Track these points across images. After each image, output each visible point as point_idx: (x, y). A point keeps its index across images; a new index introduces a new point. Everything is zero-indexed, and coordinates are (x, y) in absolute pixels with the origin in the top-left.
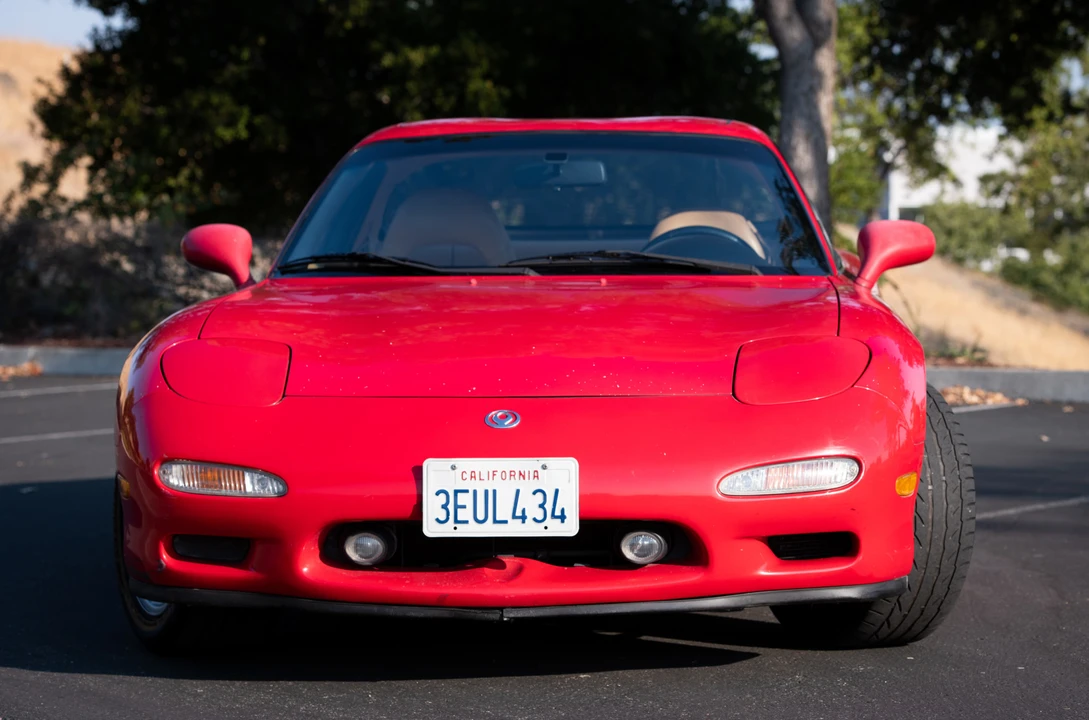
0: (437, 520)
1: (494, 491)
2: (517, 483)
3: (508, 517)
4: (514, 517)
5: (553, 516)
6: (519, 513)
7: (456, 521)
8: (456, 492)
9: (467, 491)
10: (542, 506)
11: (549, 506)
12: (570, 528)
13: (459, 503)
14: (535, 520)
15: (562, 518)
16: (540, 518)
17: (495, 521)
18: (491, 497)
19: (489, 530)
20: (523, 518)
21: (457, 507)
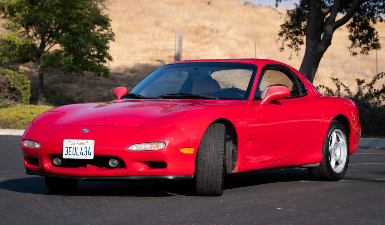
0: (65, 154)
2: (82, 146)
3: (79, 154)
4: (81, 154)
5: (88, 154)
7: (69, 155)
9: (72, 147)
10: (86, 151)
11: (87, 152)
12: (91, 157)
13: (70, 150)
14: (85, 155)
15: (90, 154)
17: (77, 155)
20: (82, 154)
21: (69, 151)
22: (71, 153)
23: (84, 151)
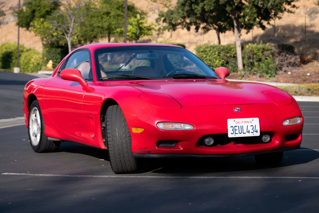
0: (231, 133)
1: (243, 126)
2: (247, 124)
3: (246, 132)
4: (247, 132)
5: (255, 131)
6: (248, 131)
7: (235, 134)
8: (235, 126)
10: (253, 129)
11: (254, 129)
14: (251, 132)
15: (257, 132)
16: (252, 132)
17: (243, 133)
18: (242, 127)
19: (242, 135)
20: (249, 132)
21: (235, 130)
22: (237, 132)
23: (250, 129)
